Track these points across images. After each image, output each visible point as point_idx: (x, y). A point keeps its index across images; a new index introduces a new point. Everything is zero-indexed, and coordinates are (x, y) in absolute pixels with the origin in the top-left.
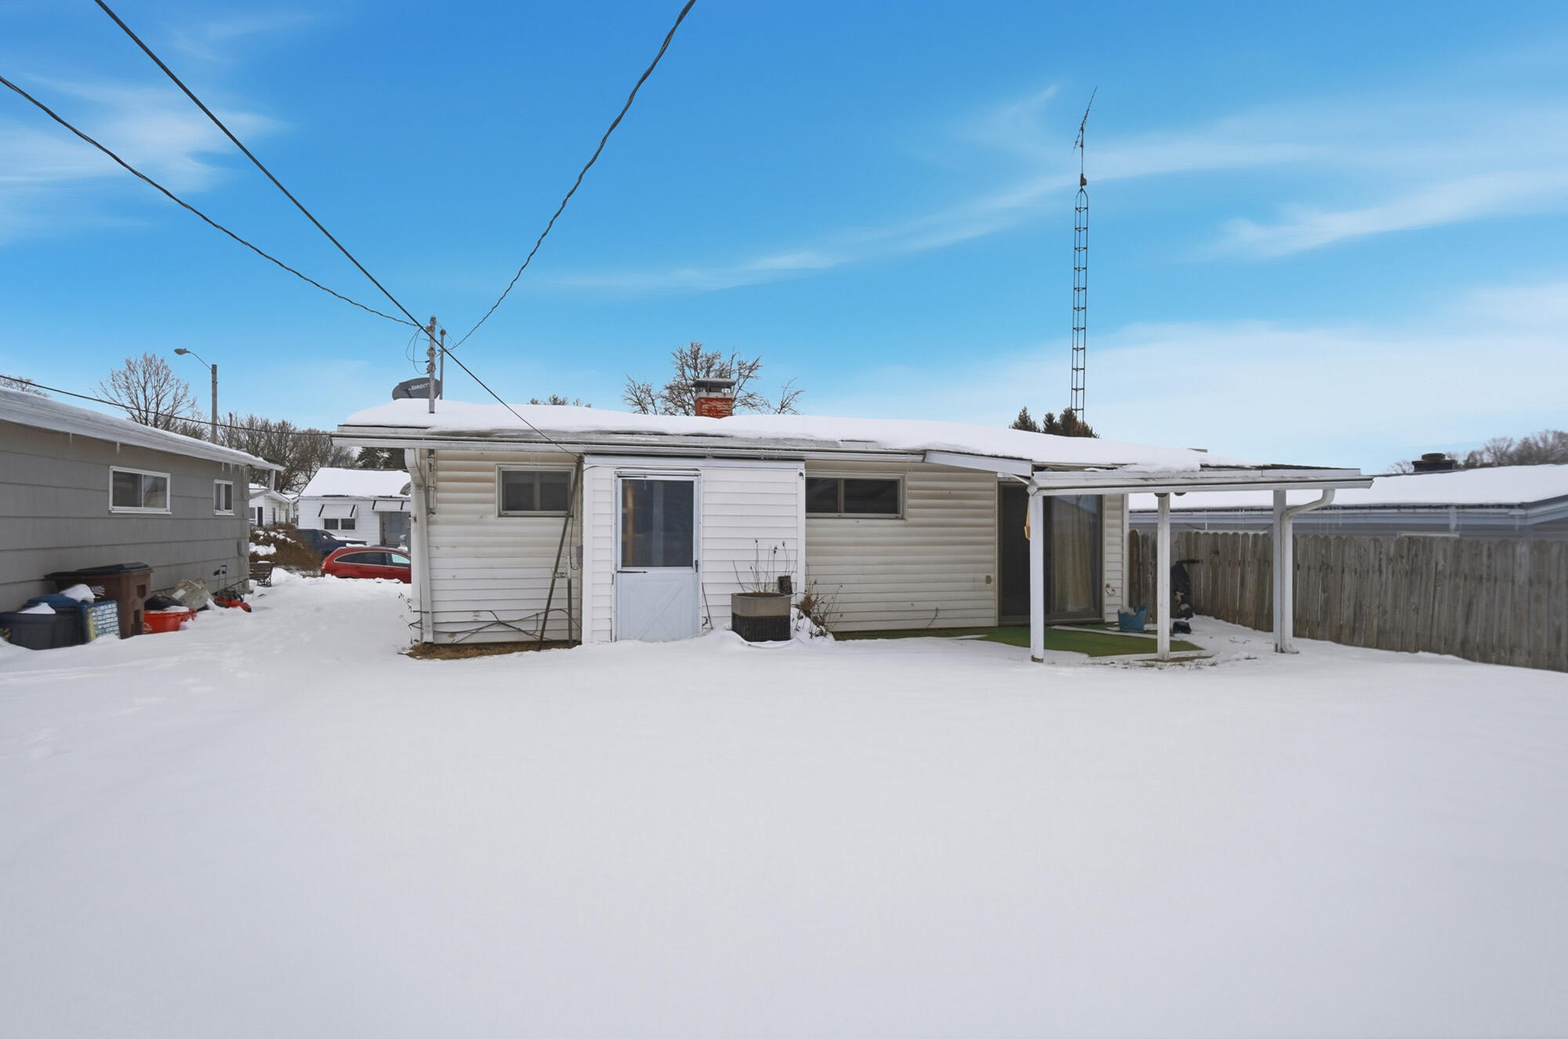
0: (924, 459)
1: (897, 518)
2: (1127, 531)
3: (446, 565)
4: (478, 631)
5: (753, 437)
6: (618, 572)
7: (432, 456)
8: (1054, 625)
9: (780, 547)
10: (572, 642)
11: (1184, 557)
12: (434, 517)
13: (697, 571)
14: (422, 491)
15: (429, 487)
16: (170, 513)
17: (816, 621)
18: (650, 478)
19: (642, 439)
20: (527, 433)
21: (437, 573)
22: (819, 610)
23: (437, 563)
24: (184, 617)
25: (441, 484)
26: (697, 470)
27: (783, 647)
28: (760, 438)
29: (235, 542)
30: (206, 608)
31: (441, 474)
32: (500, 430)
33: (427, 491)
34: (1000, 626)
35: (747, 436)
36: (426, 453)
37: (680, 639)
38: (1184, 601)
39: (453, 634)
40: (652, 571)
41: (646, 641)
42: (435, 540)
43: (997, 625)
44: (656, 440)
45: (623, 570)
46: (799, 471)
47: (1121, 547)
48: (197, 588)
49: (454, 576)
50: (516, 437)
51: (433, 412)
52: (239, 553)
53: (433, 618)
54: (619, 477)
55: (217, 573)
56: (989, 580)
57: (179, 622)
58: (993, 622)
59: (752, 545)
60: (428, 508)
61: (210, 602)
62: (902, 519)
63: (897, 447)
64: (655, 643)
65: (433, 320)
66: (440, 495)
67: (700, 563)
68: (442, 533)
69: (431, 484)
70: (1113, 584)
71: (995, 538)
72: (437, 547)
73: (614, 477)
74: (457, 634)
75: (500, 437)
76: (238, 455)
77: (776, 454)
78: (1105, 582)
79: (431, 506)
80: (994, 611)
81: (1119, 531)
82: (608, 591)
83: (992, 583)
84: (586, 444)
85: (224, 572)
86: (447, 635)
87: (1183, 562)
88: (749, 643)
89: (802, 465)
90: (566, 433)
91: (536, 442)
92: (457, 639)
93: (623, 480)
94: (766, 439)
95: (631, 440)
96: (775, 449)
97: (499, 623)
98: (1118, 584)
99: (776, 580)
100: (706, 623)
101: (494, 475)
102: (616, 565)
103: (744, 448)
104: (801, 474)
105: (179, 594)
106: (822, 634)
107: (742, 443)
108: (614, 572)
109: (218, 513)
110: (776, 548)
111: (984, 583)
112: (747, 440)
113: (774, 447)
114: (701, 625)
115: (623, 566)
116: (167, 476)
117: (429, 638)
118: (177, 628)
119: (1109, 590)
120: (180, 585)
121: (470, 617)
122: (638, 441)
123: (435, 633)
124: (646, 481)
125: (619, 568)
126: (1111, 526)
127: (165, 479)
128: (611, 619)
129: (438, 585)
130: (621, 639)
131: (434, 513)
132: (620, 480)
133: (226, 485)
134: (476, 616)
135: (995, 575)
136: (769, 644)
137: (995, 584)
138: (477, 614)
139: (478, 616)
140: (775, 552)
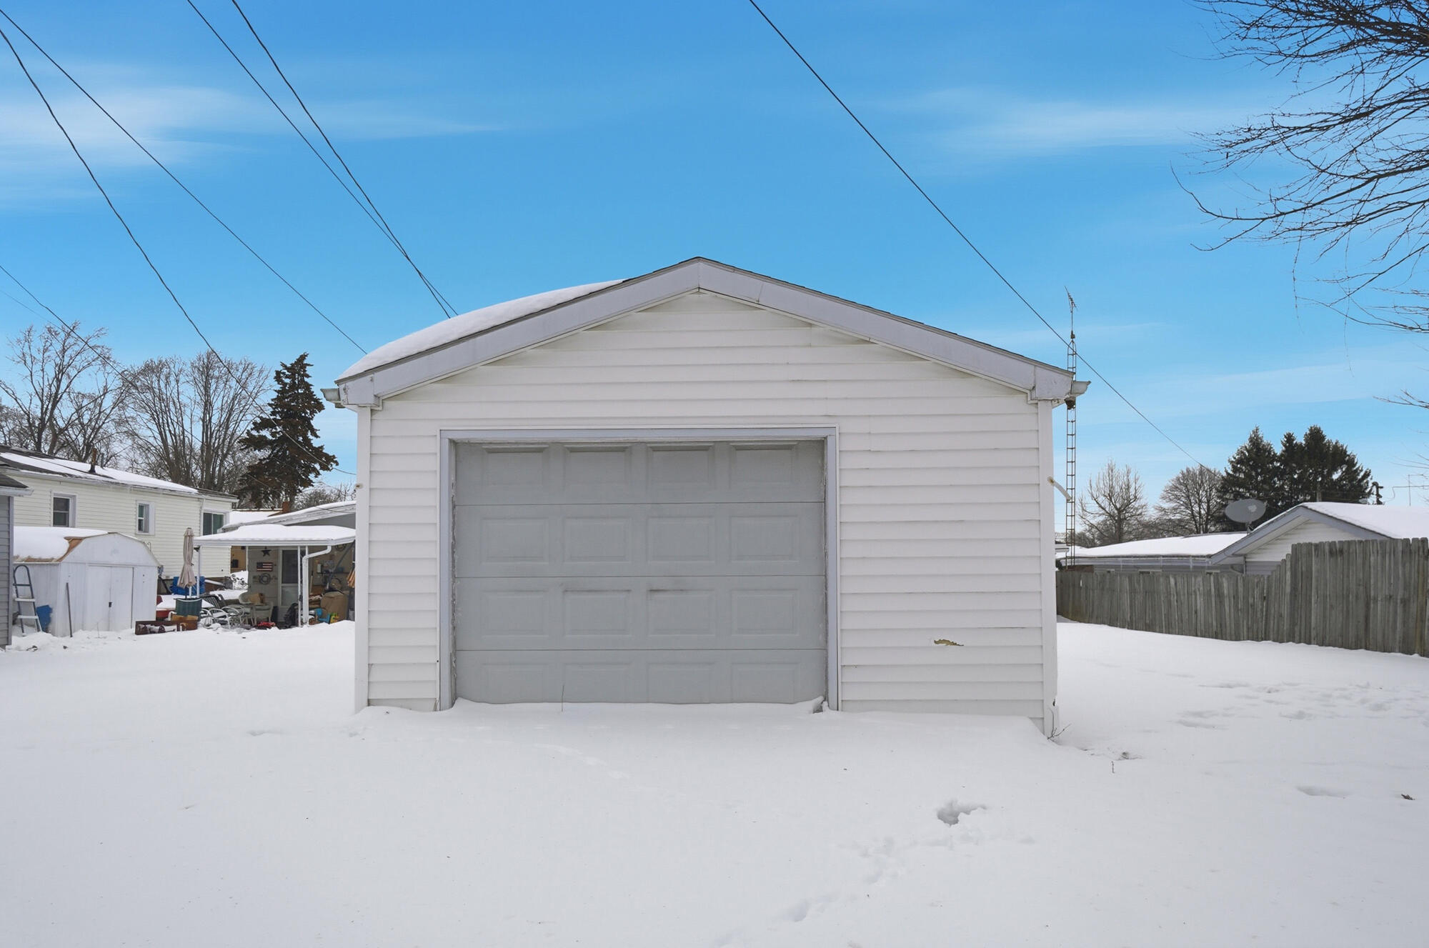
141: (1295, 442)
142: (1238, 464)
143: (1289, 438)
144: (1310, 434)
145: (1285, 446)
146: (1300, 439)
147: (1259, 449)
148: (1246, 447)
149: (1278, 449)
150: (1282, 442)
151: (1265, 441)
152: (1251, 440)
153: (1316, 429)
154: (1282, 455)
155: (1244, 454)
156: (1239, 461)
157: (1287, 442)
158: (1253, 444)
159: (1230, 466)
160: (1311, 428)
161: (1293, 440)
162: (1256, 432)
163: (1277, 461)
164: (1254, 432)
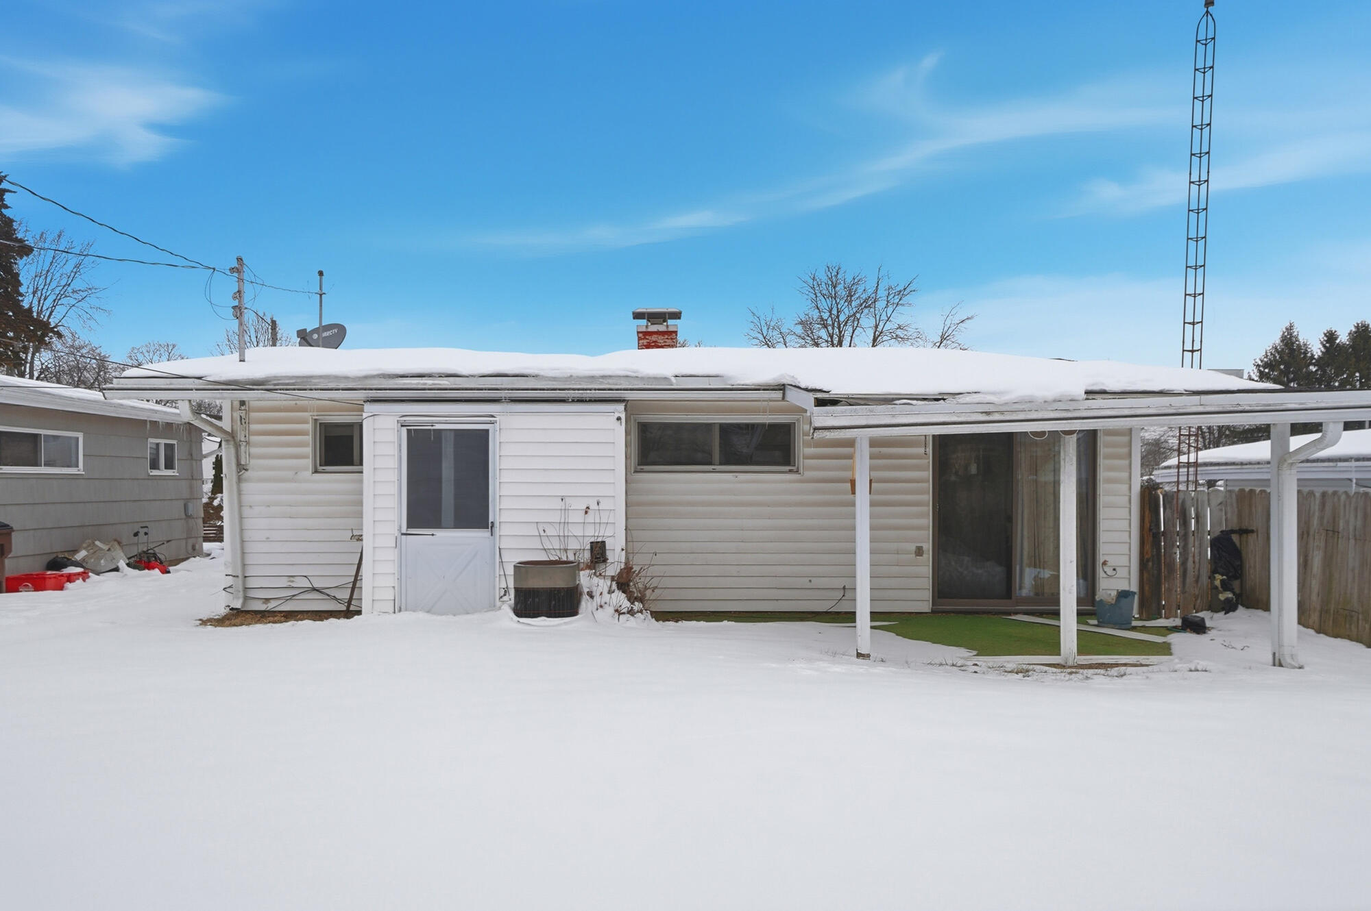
0: (784, 394)
1: (791, 471)
2: (1136, 488)
3: (257, 525)
4: (292, 597)
5: (561, 376)
6: (403, 534)
7: (243, 408)
8: (1016, 613)
9: (593, 506)
10: (350, 612)
11: (1234, 524)
12: (246, 475)
13: (492, 535)
14: (231, 446)
15: (240, 441)
16: (83, 473)
17: (632, 599)
18: (438, 427)
19: (429, 382)
20: (305, 380)
21: (248, 535)
22: (639, 583)
23: (248, 523)
24: (70, 578)
25: (253, 439)
26: (493, 416)
27: (558, 625)
28: (571, 376)
29: (181, 503)
30: (117, 569)
31: (254, 427)
32: (276, 378)
33: (237, 447)
34: (933, 612)
35: (553, 375)
36: (237, 404)
37: (475, 611)
38: (1226, 586)
39: (267, 600)
40: (442, 535)
41: (434, 613)
42: (246, 499)
43: (930, 611)
44: (445, 382)
45: (408, 532)
46: (617, 415)
47: (1127, 510)
48: (101, 549)
49: (268, 538)
50: (293, 384)
51: (244, 361)
52: (186, 515)
53: (244, 583)
54: (402, 426)
55: (136, 534)
56: (919, 552)
57: (64, 583)
58: (926, 607)
59: (559, 504)
60: (238, 464)
61: (122, 564)
62: (797, 472)
63: (748, 382)
64: (444, 617)
65: (240, 260)
66: (253, 450)
67: (497, 524)
68: (254, 490)
69: (243, 439)
70: (1112, 561)
71: (928, 497)
72: (251, 507)
73: (395, 426)
74: (271, 601)
75: (275, 385)
76: (165, 413)
77: (588, 394)
78: (1101, 558)
79: (243, 463)
80: (927, 591)
81: (1125, 487)
82: (392, 555)
83: (925, 556)
84: (365, 389)
85: (146, 534)
86: (261, 601)
87: (1232, 531)
88: (518, 619)
89: (621, 407)
90: (347, 378)
91: (311, 390)
92: (271, 606)
93: (408, 429)
94: (578, 377)
95: (418, 384)
96: (586, 390)
97: (314, 589)
98: (1123, 561)
99: (588, 547)
100: (505, 595)
101: (309, 427)
102: (401, 527)
103: (548, 390)
104: (619, 419)
105: (80, 556)
106: (631, 612)
107: (550, 383)
108: (397, 533)
109: (155, 473)
110: (588, 508)
111: (914, 555)
112: (554, 379)
113: (585, 387)
114: (498, 597)
115: (408, 527)
116: (80, 436)
117: (238, 604)
118: (61, 588)
119: (1110, 572)
120: (84, 545)
121: (284, 582)
122: (425, 384)
123: (246, 598)
124: (434, 430)
125: (404, 530)
126: (1109, 481)
127: (77, 439)
128: (394, 587)
129: (250, 547)
130: (406, 610)
131: (246, 470)
132: (404, 430)
133: (165, 444)
134: (290, 581)
135: (928, 546)
136: (542, 621)
137: (928, 556)
138: (292, 579)
139: (293, 581)
140: (586, 512)
141: (1337, 341)
142: (1265, 368)
143: (1331, 337)
144: (1355, 332)
145: (1324, 346)
146: (1343, 338)
147: (1292, 350)
148: (1276, 348)
149: (1317, 349)
150: (1322, 343)
151: (1302, 339)
152: (1284, 339)
153: (1363, 326)
154: (1320, 358)
155: (1275, 357)
156: (1266, 365)
157: (1327, 342)
158: (1286, 345)
159: (1256, 371)
160: (1358, 324)
161: (1336, 339)
162: (1290, 329)
163: (1314, 365)
164: (1287, 329)
